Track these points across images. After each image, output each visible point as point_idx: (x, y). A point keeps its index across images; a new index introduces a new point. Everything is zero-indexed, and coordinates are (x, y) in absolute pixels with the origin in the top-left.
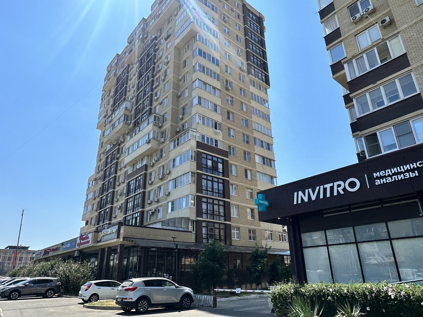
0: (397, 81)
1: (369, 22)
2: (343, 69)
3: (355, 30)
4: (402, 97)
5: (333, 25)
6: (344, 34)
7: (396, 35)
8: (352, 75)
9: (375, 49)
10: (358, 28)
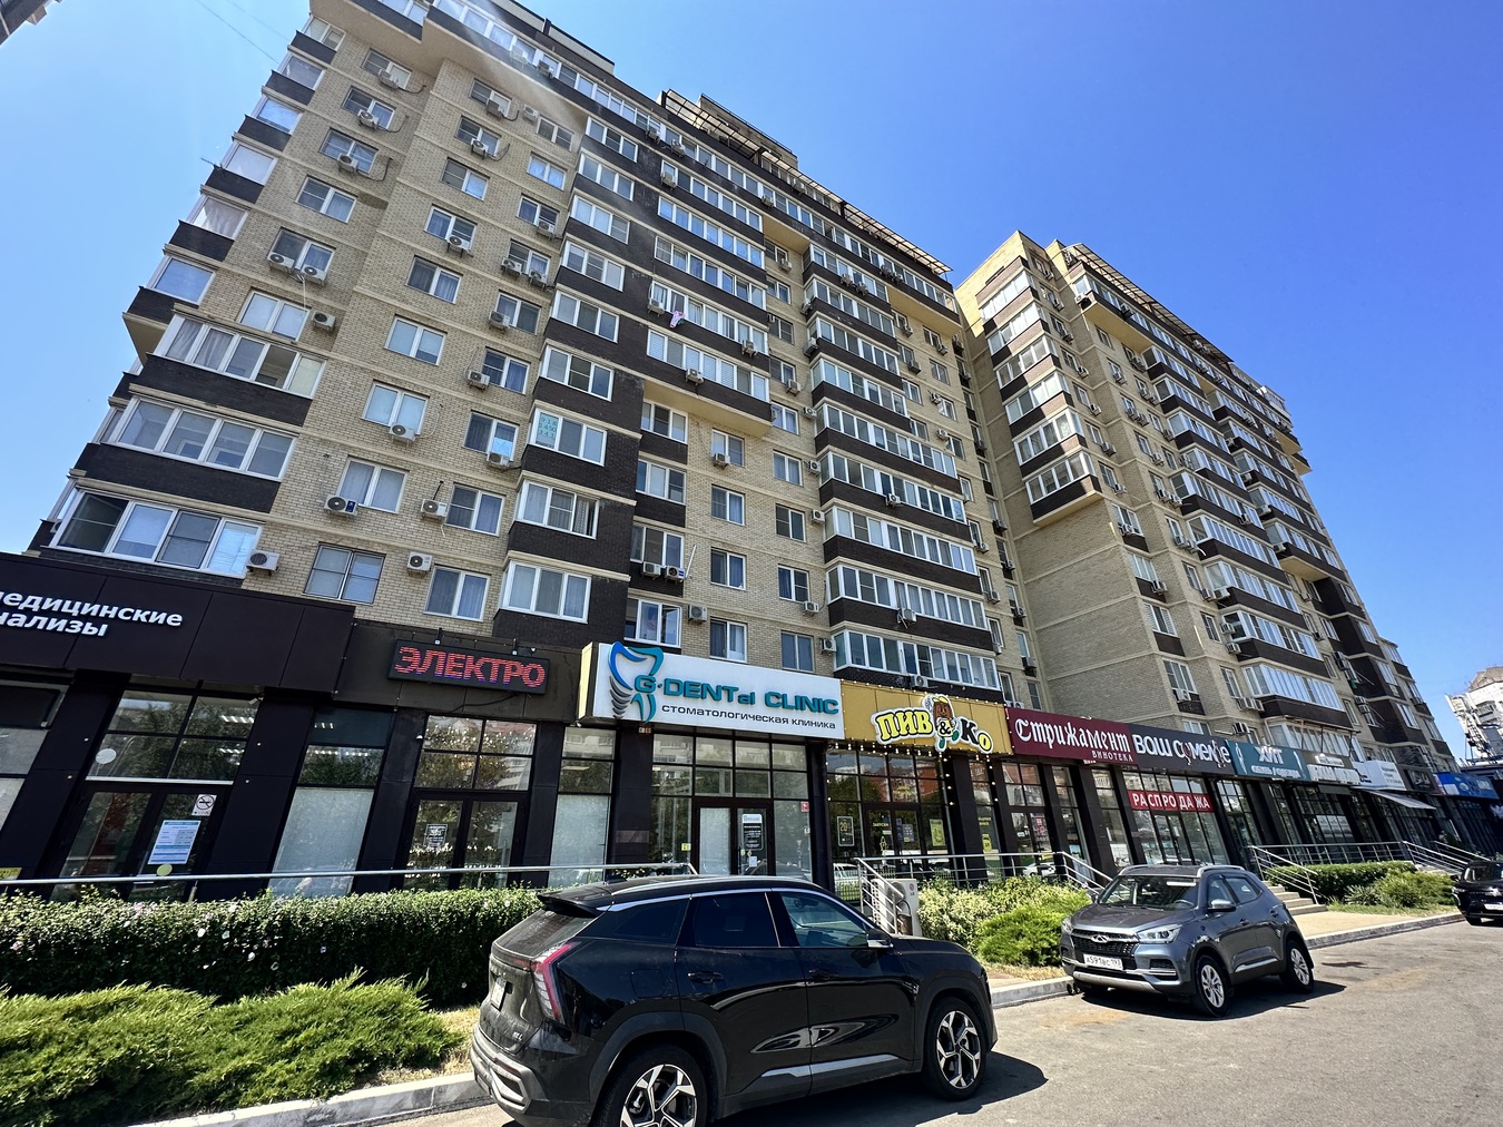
0: (258, 434)
1: (297, 292)
2: (167, 320)
3: (261, 279)
4: (243, 468)
5: (224, 223)
6: (232, 261)
7: (321, 358)
8: (175, 349)
9: (267, 347)
10: (270, 282)
